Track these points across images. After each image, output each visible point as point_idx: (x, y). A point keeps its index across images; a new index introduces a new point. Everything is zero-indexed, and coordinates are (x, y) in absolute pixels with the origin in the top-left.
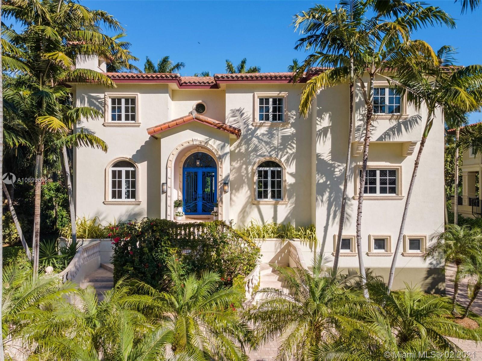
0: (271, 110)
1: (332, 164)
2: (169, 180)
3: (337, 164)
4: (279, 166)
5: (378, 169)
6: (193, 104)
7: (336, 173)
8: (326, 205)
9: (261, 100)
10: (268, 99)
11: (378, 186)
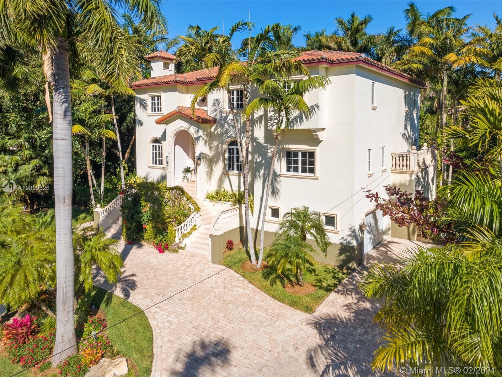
0: (235, 100)
1: (266, 146)
3: (269, 146)
5: (300, 151)
7: (268, 154)
8: (262, 180)
10: (234, 91)
11: (300, 166)
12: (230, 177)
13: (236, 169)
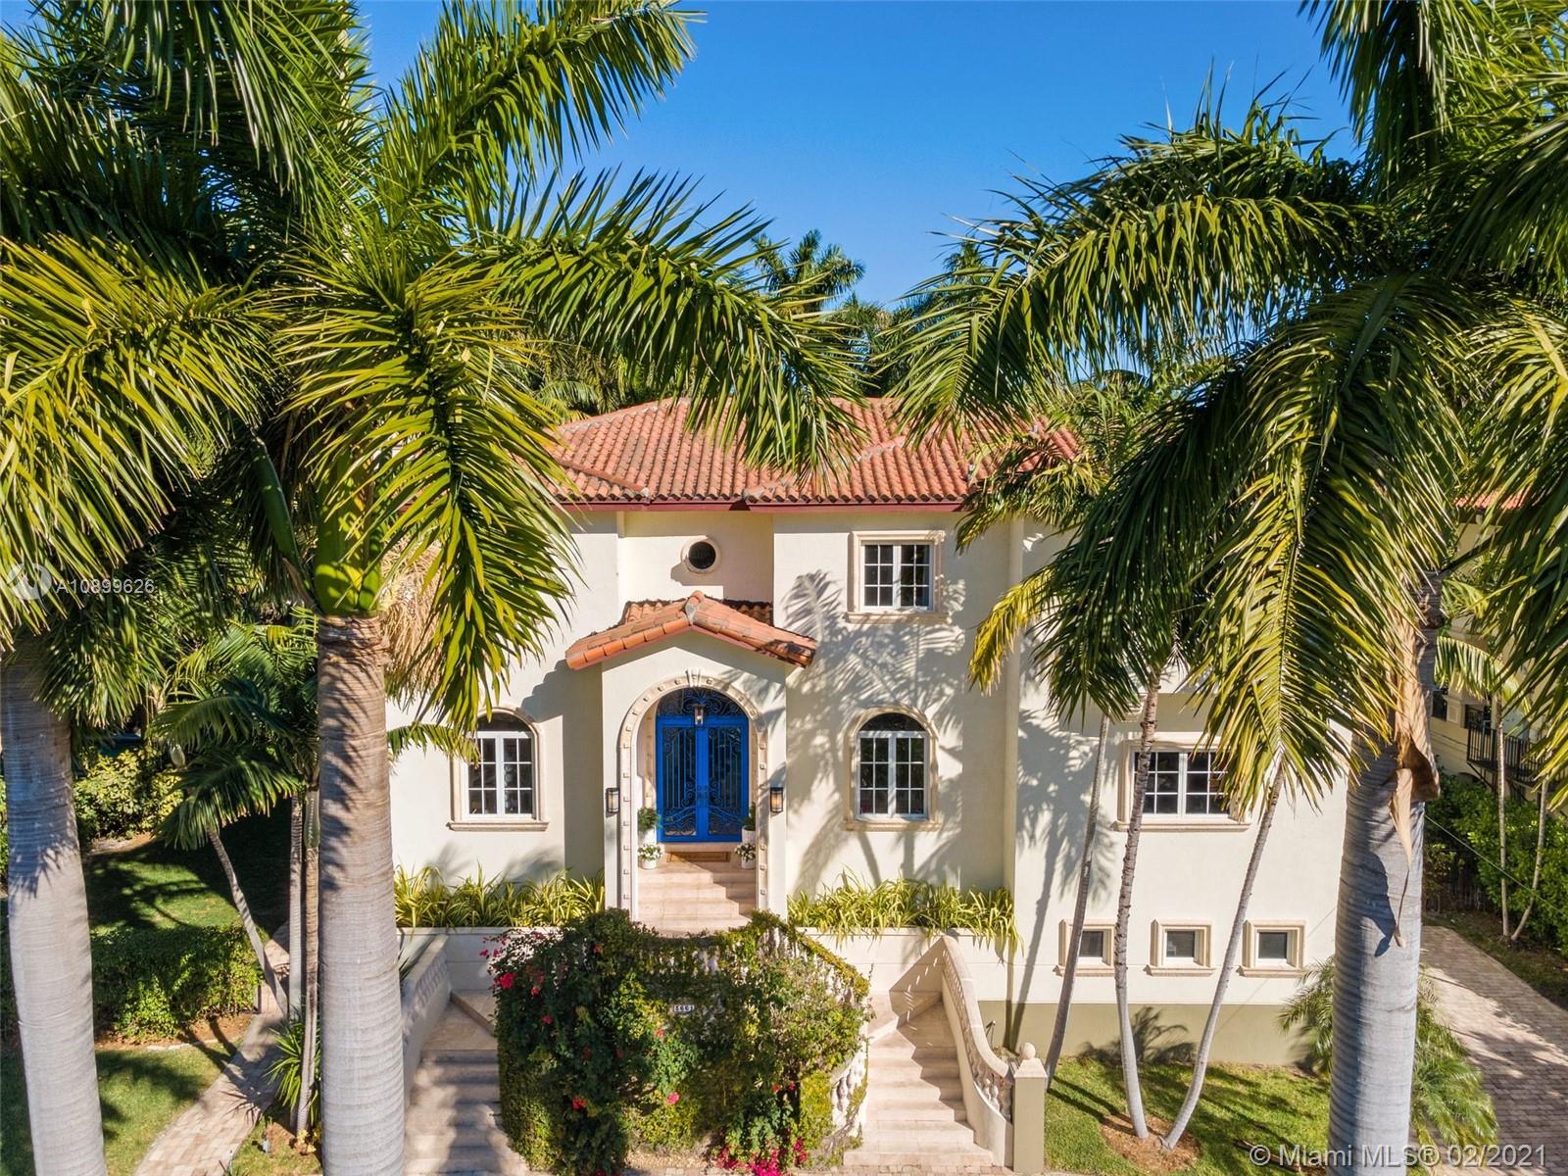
0: (896, 574)
1: (1060, 739)
2: (624, 783)
3: (1075, 737)
4: (920, 728)
5: (1184, 751)
6: (680, 546)
7: (1072, 762)
8: (1042, 847)
9: (871, 550)
10: (890, 547)
11: (1182, 793)
12: (871, 836)
13: (892, 806)
